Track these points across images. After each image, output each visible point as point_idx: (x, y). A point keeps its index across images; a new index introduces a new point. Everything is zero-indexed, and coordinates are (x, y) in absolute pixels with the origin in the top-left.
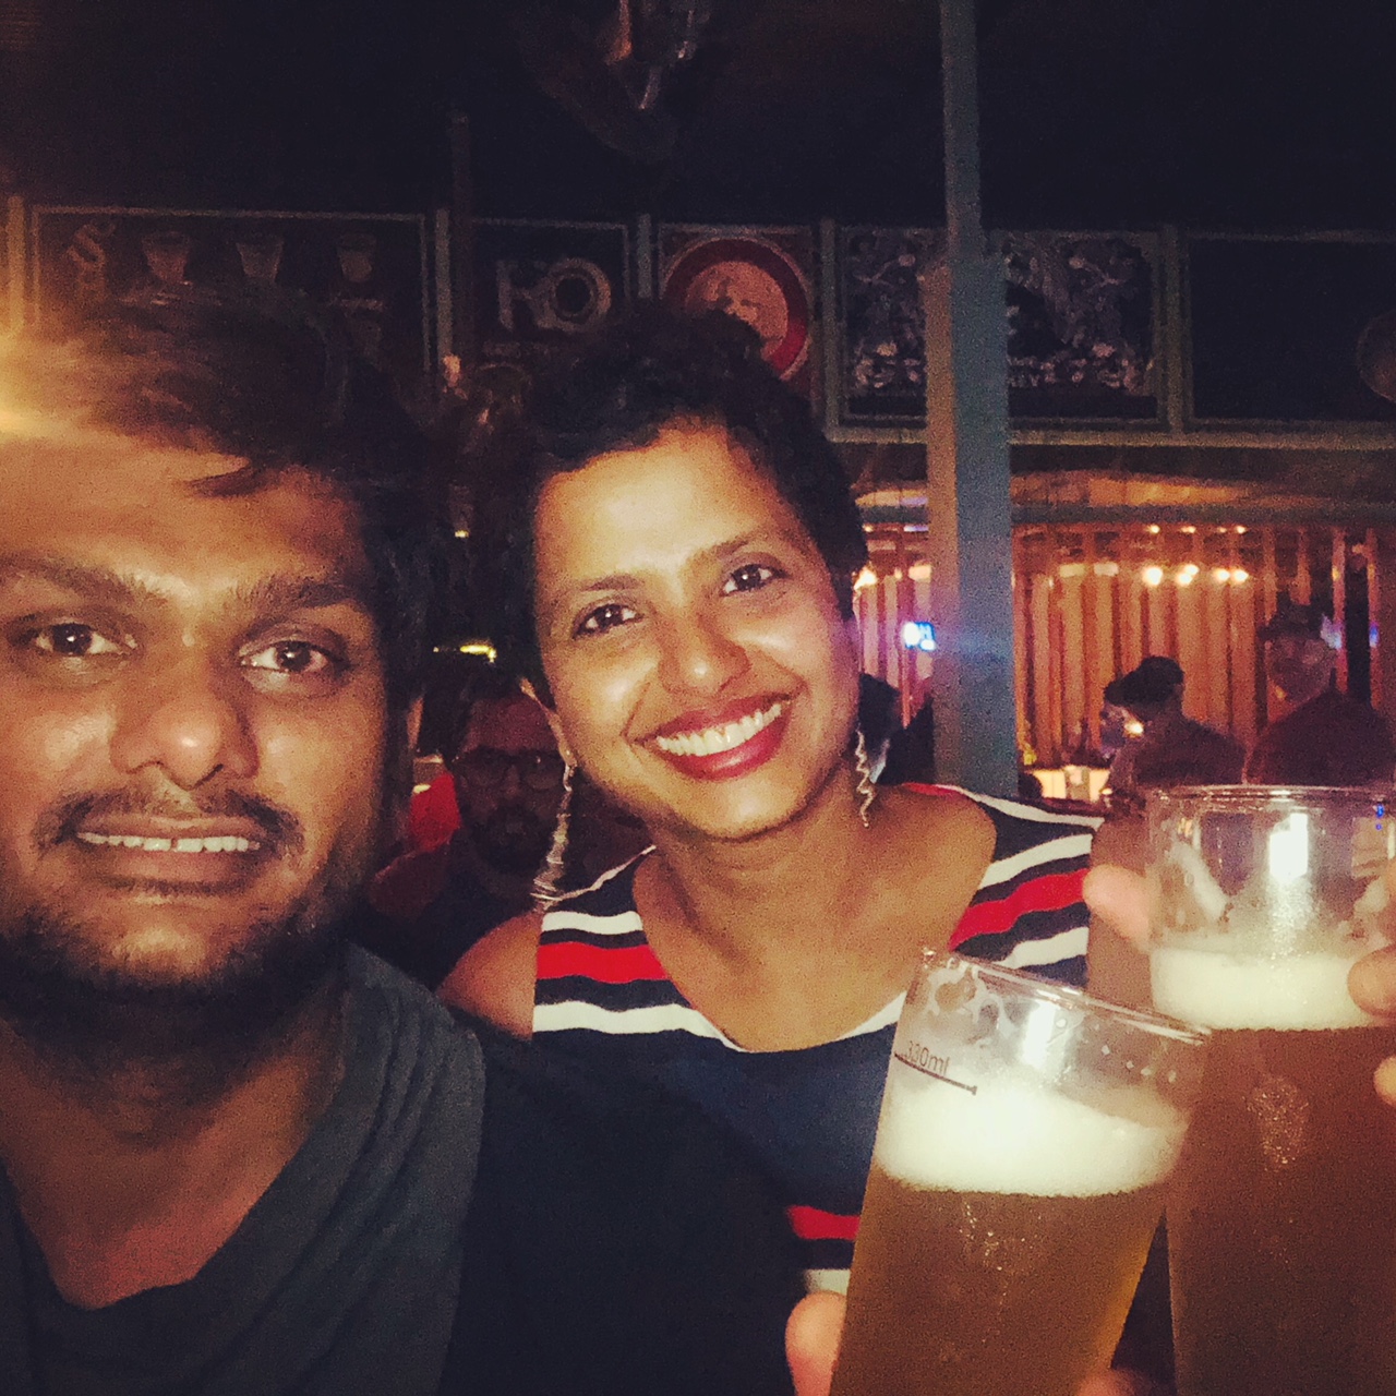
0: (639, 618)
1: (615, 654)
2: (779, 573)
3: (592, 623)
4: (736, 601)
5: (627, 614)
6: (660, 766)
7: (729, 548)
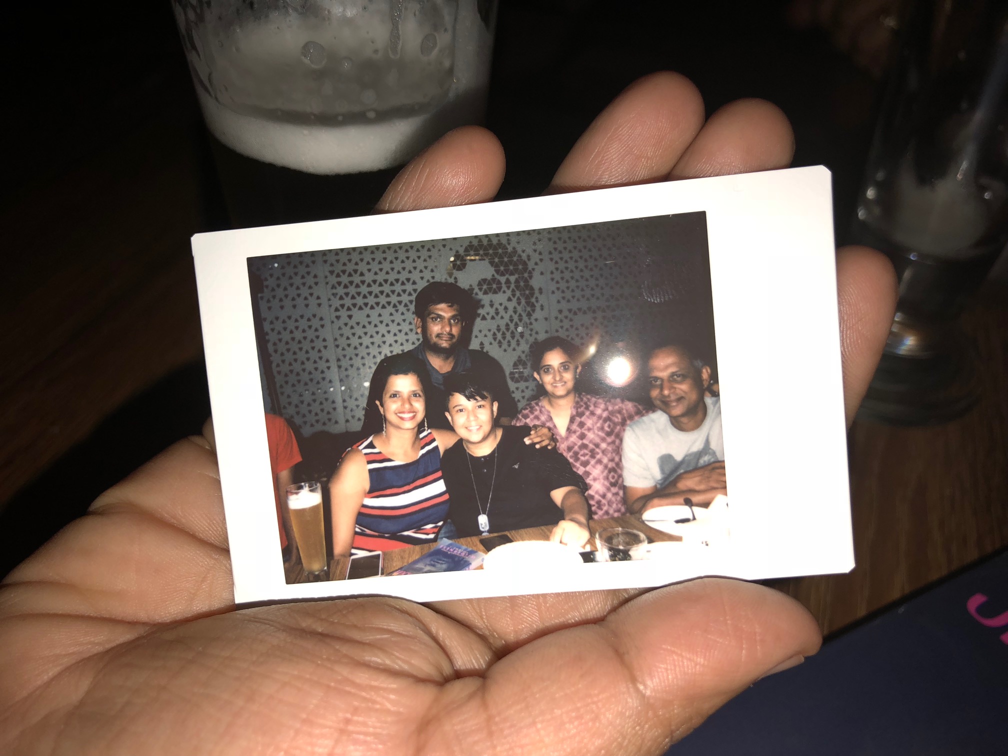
0: (399, 397)
1: (395, 402)
2: (420, 396)
3: (392, 396)
4: (413, 398)
5: (398, 396)
6: (398, 418)
7: (414, 391)
